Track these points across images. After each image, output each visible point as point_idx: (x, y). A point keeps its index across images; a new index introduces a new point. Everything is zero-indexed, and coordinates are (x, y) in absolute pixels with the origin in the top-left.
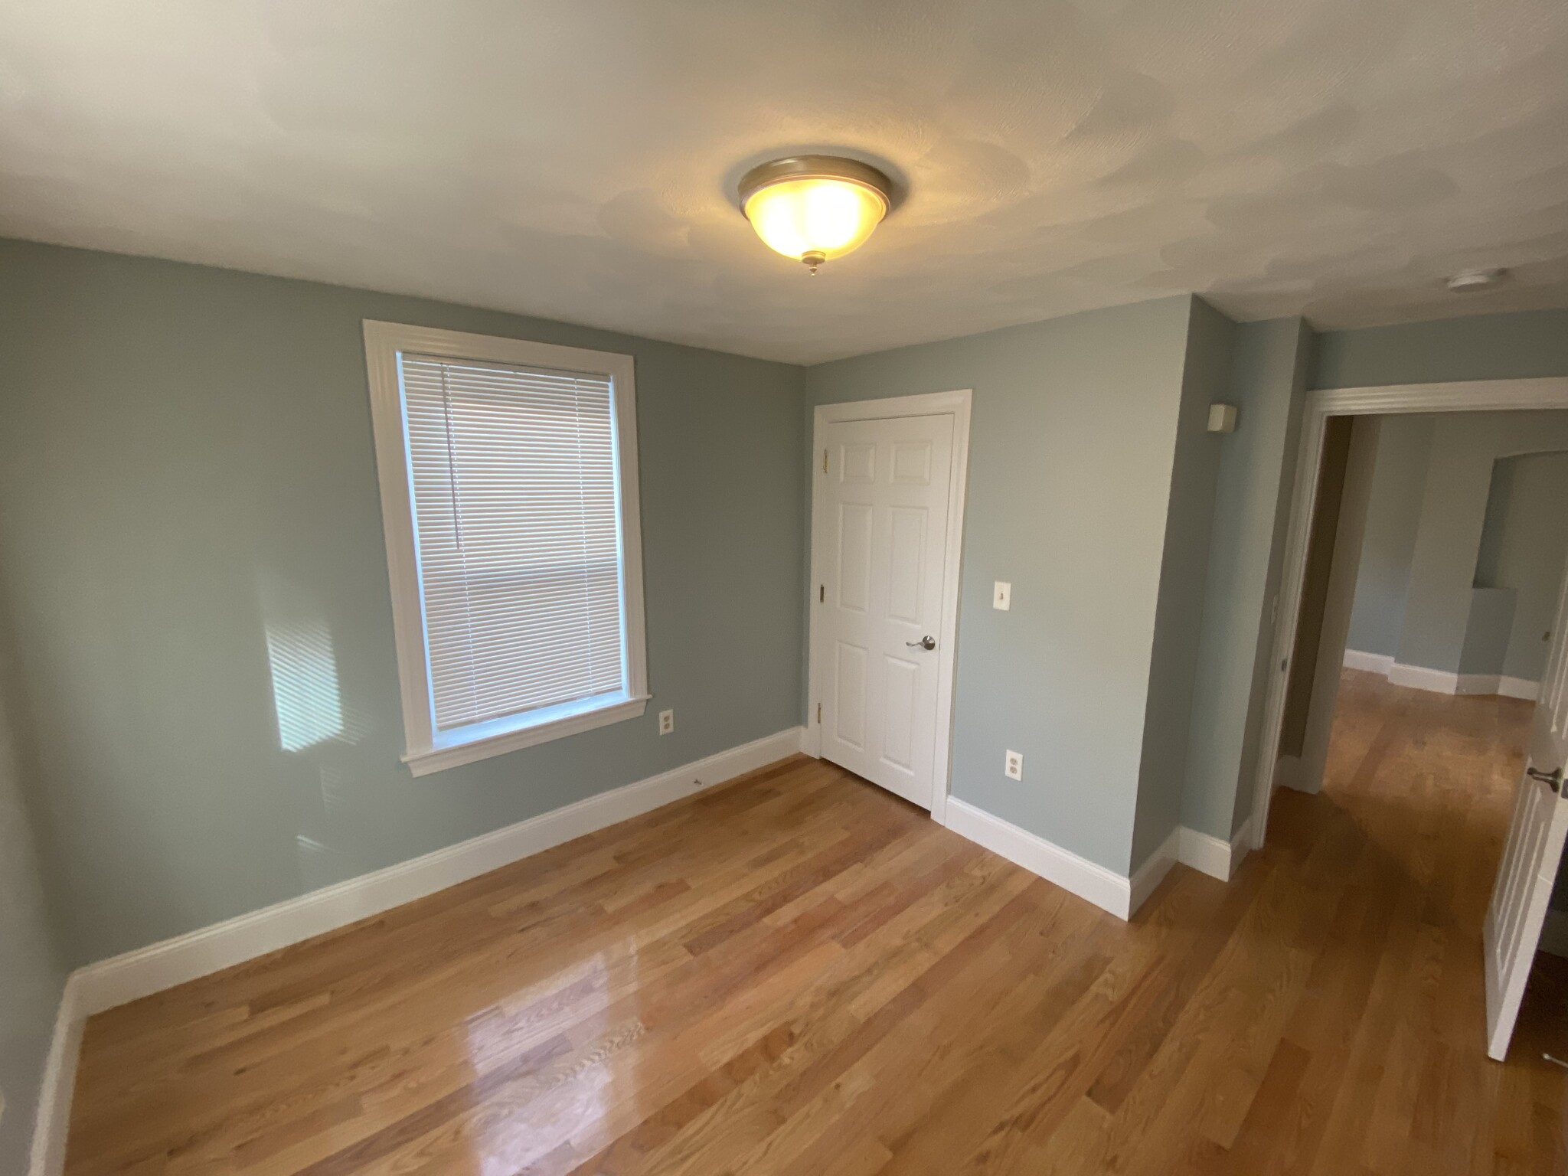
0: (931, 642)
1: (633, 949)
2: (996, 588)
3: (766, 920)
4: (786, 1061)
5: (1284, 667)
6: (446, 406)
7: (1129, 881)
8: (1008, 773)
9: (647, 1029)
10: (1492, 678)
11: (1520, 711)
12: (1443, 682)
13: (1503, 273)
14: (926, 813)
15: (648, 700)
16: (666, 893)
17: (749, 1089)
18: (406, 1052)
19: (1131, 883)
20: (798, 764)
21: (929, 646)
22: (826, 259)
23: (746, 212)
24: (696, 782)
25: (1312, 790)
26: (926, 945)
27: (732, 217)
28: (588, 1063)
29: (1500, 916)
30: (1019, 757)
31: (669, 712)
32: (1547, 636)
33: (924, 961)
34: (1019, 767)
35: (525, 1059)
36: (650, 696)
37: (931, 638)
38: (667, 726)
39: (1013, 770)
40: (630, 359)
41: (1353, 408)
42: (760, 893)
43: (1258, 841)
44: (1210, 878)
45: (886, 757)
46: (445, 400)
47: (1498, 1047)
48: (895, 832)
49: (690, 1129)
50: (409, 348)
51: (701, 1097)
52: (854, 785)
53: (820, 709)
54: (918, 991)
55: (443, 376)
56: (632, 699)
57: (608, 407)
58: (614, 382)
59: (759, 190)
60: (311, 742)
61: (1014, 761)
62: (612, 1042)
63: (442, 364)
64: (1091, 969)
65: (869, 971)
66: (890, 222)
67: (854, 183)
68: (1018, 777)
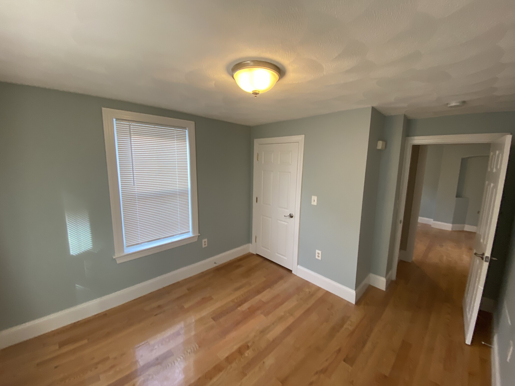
0: (292, 215)
1: (193, 321)
2: (312, 198)
3: (239, 308)
4: (246, 355)
5: (401, 222)
6: (130, 137)
7: (355, 291)
8: (317, 257)
9: (199, 347)
10: (462, 225)
11: (471, 235)
12: (447, 227)
13: (464, 102)
14: (290, 271)
15: (199, 236)
16: (205, 301)
17: (234, 365)
18: (115, 358)
19: (356, 292)
20: (249, 256)
21: (291, 217)
22: (260, 93)
23: (234, 78)
24: (215, 263)
25: (410, 261)
26: (292, 315)
27: (229, 79)
28: (179, 360)
29: (468, 300)
30: (320, 252)
31: (206, 240)
32: (479, 212)
33: (291, 320)
34: (320, 255)
35: (157, 359)
36: (200, 234)
37: (292, 214)
38: (205, 245)
39: (318, 256)
40: (193, 123)
41: (420, 142)
42: (237, 300)
43: (394, 277)
44: (379, 289)
45: (278, 253)
46: (130, 135)
47: (468, 341)
48: (281, 278)
49: (215, 380)
50: (118, 118)
51: (218, 369)
52: (267, 263)
53: (256, 238)
54: (289, 330)
55: (130, 127)
56: (193, 236)
57: (186, 138)
58: (188, 130)
59: (238, 70)
60: (81, 252)
61: (318, 254)
62: (187, 352)
63: (129, 123)
64: (343, 321)
65: (273, 324)
66: (279, 82)
67: (269, 70)
68: (320, 258)
